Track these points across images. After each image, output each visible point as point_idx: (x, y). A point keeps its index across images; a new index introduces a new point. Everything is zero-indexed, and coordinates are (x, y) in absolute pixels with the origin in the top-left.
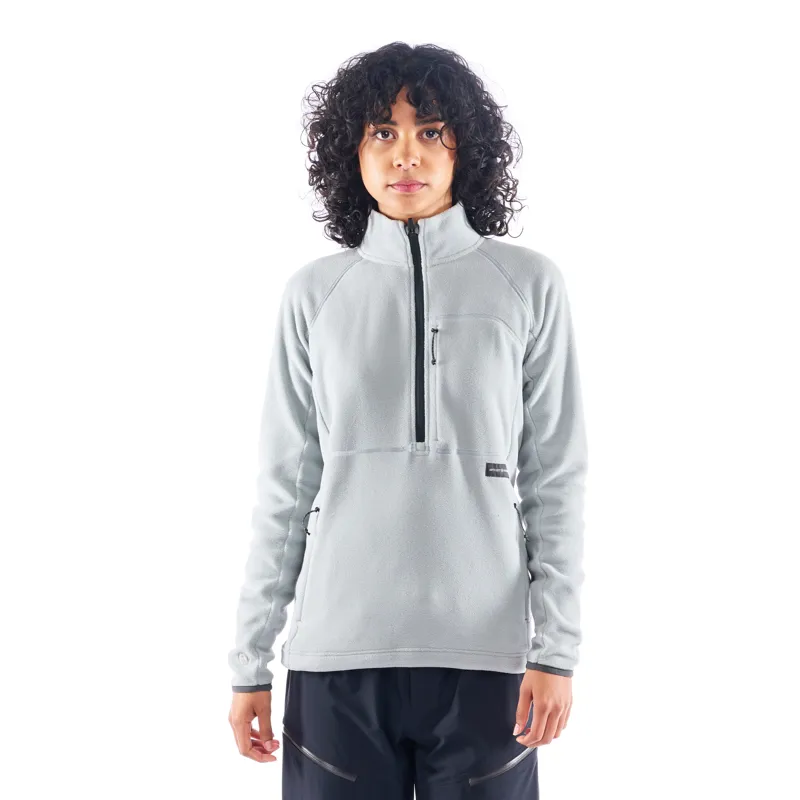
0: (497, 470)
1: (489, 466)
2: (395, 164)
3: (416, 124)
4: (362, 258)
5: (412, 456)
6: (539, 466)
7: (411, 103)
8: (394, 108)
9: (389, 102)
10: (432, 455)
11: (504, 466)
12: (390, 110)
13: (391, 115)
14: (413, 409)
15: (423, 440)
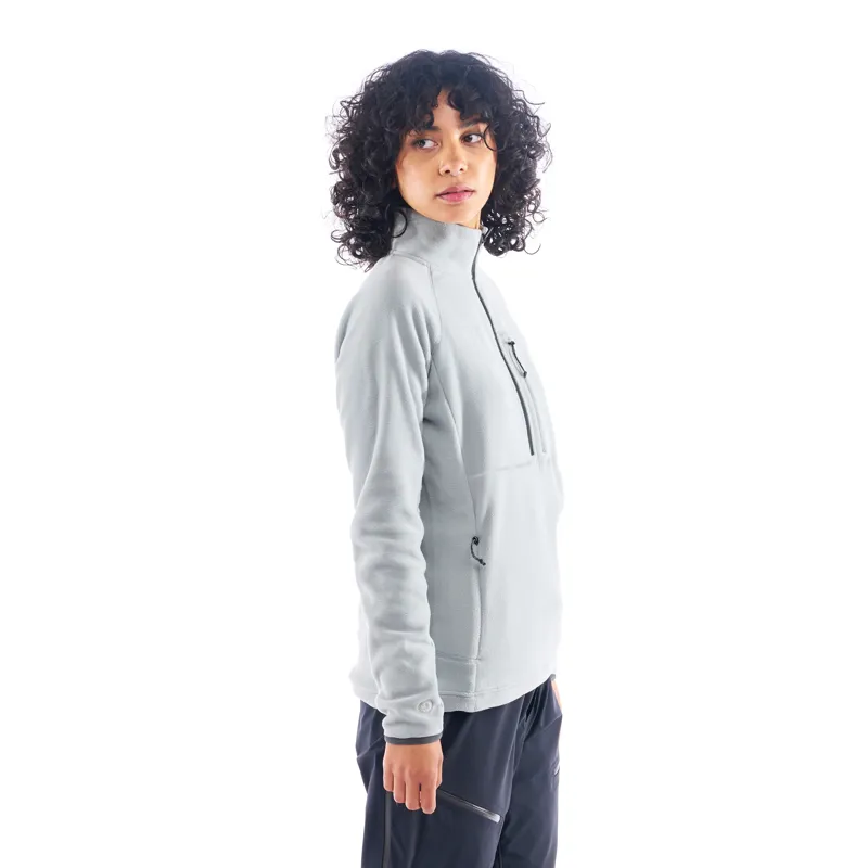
2: (442, 170)
3: (460, 127)
7: (451, 106)
8: (436, 113)
9: (429, 106)
12: (431, 114)
13: (432, 121)
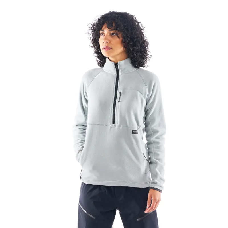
0: (135, 132)
1: (133, 131)
4: (103, 70)
5: (111, 127)
6: (152, 133)
10: (117, 127)
11: (137, 131)
14: (112, 114)
15: (114, 123)
